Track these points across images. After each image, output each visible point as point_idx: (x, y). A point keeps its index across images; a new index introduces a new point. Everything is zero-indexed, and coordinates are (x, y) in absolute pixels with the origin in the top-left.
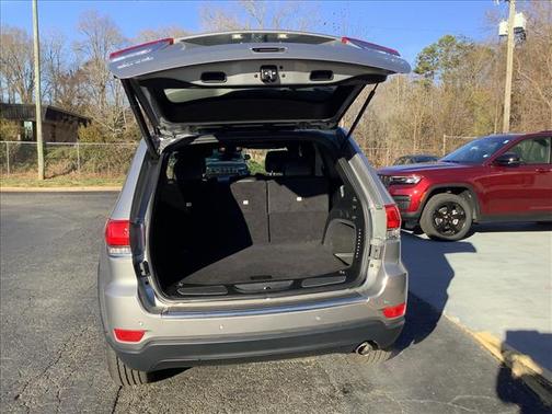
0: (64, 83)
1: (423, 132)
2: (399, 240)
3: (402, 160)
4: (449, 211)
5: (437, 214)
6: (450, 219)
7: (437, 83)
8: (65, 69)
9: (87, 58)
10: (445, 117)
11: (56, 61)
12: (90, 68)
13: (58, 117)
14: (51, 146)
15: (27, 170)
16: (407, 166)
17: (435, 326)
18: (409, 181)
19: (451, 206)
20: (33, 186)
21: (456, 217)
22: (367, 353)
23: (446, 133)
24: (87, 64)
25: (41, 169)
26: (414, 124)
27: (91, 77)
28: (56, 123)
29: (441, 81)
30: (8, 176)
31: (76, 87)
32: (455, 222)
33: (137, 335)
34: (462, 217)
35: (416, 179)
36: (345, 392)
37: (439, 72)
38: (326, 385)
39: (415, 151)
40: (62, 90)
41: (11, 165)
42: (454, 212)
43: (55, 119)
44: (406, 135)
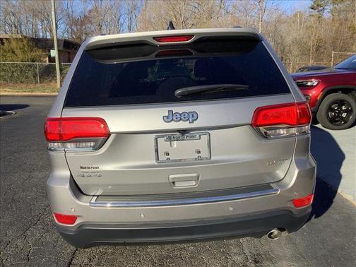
0: (76, 24)
1: (317, 50)
2: (309, 135)
3: (302, 69)
4: (340, 107)
5: (330, 109)
6: (340, 113)
7: (327, 15)
8: (76, 15)
9: (90, 7)
10: (334, 38)
11: (70, 10)
12: (92, 14)
13: (71, 46)
14: (66, 65)
15: (51, 81)
16: (306, 73)
17: (332, 202)
18: (309, 84)
19: (341, 103)
20: (54, 92)
21: (345, 111)
22: (276, 236)
23: (334, 50)
24: (90, 11)
25: (58, 80)
26: (311, 43)
27: (93, 20)
28: (70, 51)
29: (330, 15)
30: (38, 85)
31: (84, 27)
32: (344, 115)
33: (72, 219)
34: (349, 112)
35: (315, 82)
36: (256, 262)
37: (329, 8)
38: (240, 254)
39: (311, 63)
40: (75, 29)
41: (40, 78)
42: (344, 108)
43: (69, 48)
44: (304, 52)
